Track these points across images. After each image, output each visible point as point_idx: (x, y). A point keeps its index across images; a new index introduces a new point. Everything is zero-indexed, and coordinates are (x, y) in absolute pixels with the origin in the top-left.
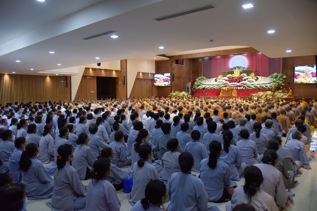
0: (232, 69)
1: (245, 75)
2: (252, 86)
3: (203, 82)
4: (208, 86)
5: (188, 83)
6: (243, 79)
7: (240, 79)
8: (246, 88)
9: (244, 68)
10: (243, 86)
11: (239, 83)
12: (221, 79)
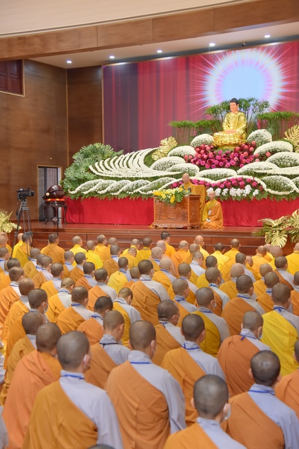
0: (215, 110)
1: (265, 134)
2: (291, 183)
3: (100, 167)
4: (115, 184)
5: (50, 172)
6: (256, 152)
7: (243, 153)
8: (262, 191)
9: (266, 104)
10: (250, 182)
11: (236, 167)
12: (171, 152)
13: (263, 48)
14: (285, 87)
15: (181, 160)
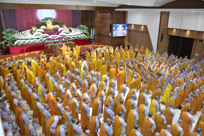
1: (58, 26)
6: (59, 31)
8: (67, 39)
10: (64, 38)
11: (58, 34)
12: (36, 31)
14: (56, 15)
15: (41, 33)
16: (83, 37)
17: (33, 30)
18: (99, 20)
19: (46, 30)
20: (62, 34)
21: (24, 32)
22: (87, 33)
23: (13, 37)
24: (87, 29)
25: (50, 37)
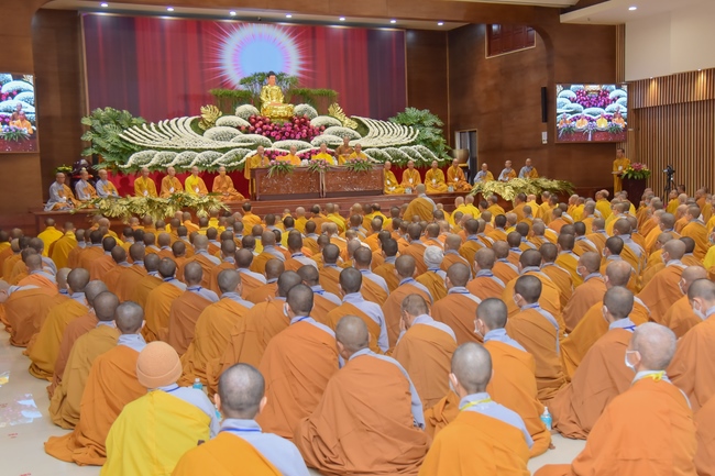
1: (309, 108)
4: (179, 155)
6: (313, 126)
11: (308, 139)
12: (218, 122)
13: (280, 27)
14: (303, 66)
15: (237, 131)
16: (418, 154)
17: (203, 116)
18: (491, 83)
19: (257, 120)
20: (326, 136)
21: (168, 124)
22: (435, 138)
23: (121, 139)
24: (435, 126)
25: (276, 146)
